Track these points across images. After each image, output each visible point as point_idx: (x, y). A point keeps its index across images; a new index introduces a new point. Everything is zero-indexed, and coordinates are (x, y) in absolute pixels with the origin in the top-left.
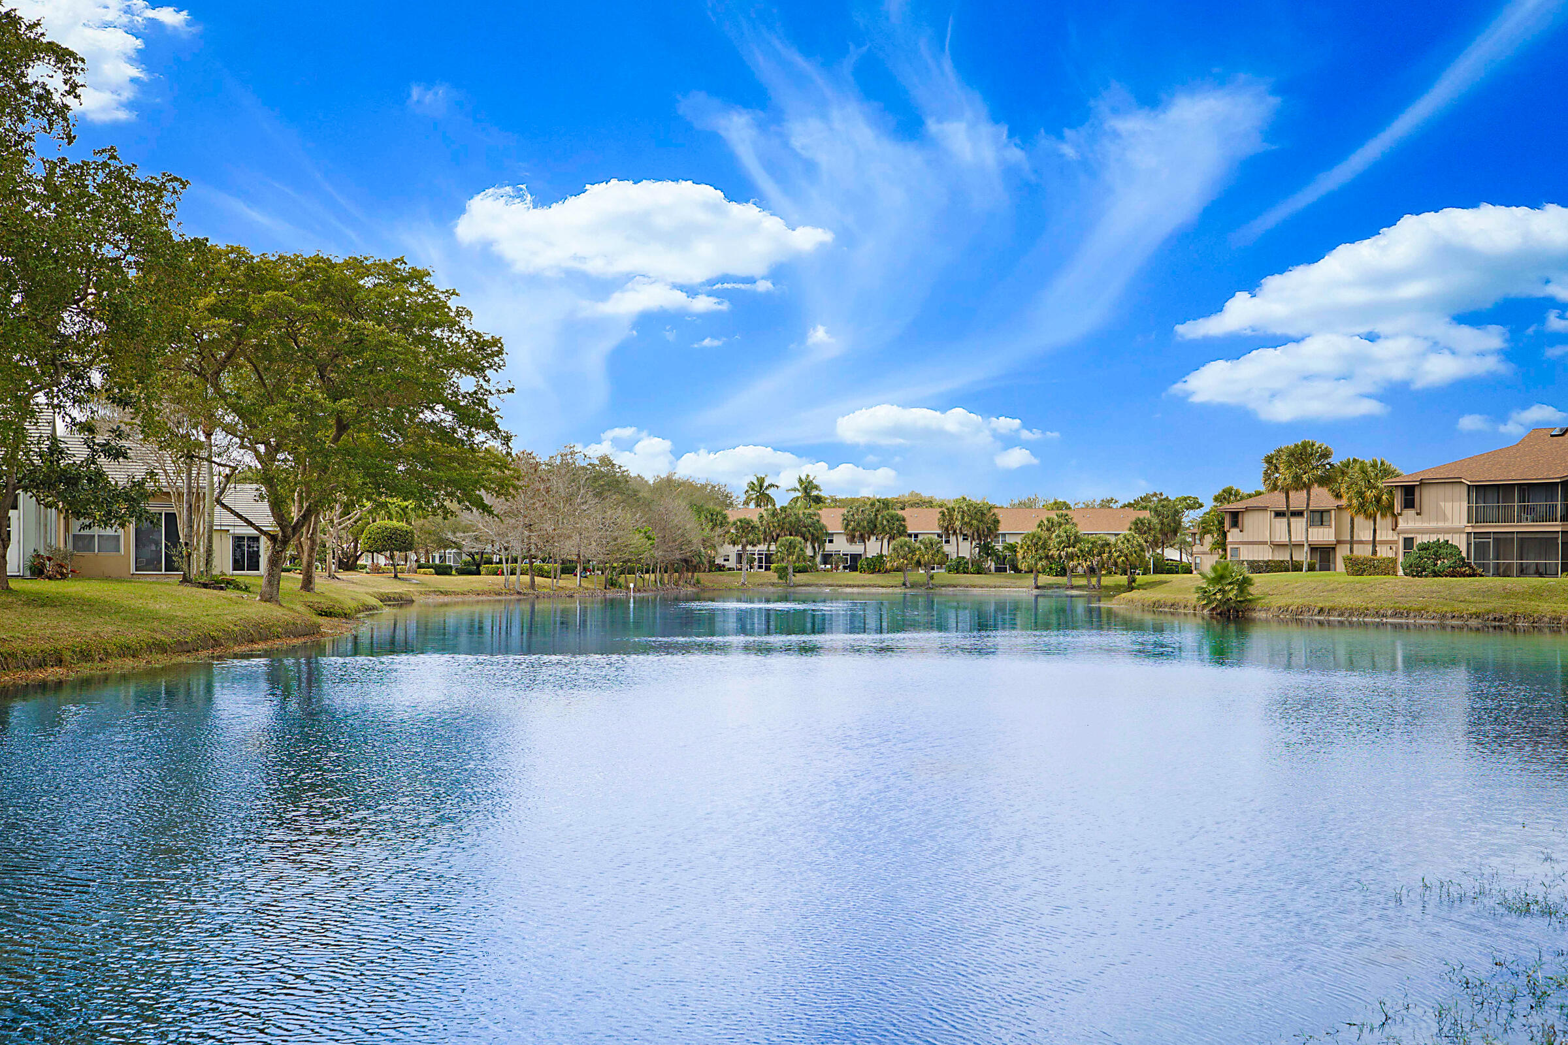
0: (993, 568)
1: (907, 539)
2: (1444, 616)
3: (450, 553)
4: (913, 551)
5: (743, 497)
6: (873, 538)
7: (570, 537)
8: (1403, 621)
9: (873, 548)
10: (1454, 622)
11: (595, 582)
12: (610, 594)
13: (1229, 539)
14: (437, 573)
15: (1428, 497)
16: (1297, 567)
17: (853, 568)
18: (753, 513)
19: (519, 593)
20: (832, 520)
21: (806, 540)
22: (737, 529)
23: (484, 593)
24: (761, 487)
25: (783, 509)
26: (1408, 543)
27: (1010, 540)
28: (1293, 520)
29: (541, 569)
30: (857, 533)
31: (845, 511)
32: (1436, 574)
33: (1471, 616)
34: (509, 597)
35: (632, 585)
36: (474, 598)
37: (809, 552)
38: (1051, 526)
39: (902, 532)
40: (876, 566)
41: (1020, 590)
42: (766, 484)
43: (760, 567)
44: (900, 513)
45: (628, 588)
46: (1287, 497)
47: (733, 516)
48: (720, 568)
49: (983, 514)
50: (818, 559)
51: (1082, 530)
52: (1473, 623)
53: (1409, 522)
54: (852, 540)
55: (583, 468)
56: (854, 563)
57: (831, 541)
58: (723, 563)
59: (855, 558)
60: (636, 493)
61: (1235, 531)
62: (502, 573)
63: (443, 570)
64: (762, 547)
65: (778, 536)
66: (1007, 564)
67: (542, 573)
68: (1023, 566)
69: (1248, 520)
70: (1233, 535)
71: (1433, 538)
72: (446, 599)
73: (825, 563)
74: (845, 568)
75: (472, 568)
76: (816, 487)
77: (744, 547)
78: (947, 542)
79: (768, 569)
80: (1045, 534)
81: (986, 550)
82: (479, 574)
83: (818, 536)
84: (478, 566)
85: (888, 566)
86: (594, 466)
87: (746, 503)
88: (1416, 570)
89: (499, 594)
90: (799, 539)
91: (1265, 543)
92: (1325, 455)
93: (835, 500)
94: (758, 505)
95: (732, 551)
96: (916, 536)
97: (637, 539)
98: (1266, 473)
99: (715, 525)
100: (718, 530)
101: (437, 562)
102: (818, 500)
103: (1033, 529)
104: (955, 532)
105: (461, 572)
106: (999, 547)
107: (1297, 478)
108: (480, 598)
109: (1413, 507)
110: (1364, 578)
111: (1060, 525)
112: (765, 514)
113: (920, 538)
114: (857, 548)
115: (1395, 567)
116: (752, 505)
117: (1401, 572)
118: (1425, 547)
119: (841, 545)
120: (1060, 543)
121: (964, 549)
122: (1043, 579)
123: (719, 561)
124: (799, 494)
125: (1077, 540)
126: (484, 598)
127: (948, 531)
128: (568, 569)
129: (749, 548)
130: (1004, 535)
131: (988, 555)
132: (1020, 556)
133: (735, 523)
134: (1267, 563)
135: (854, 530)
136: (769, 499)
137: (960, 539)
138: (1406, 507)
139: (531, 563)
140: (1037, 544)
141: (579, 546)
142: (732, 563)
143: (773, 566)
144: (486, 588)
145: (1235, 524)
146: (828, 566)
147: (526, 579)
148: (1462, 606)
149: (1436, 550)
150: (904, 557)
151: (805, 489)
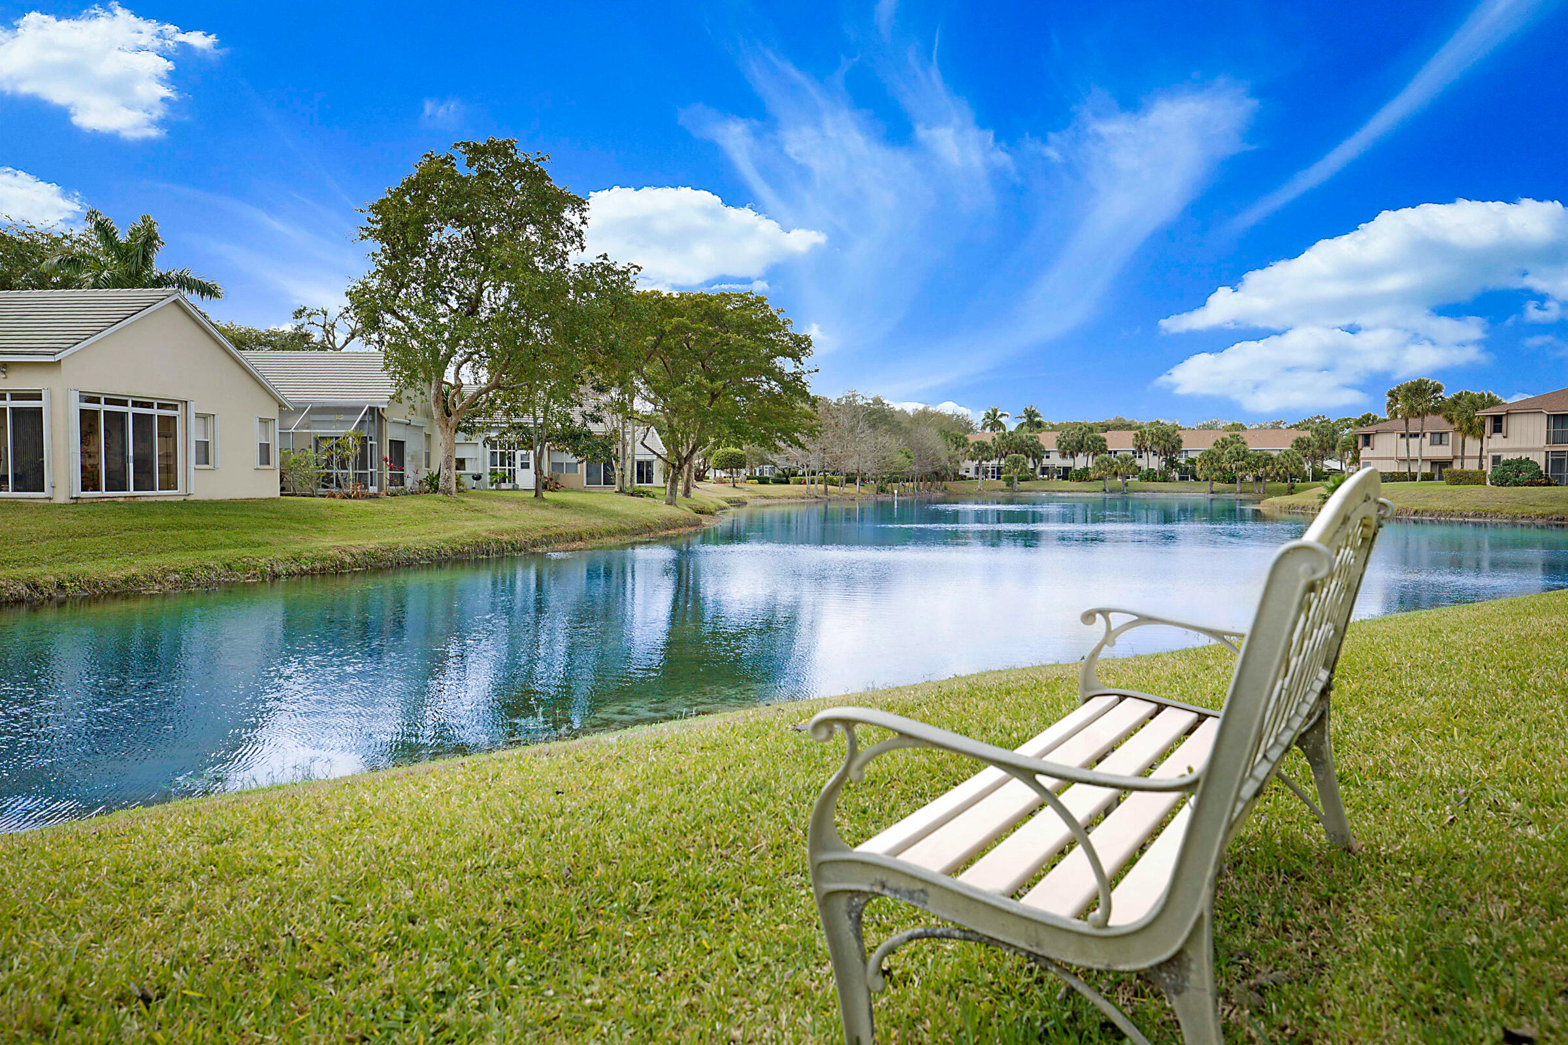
0: (1177, 477)
1: (1107, 455)
2: (1515, 517)
3: (767, 468)
4: (1112, 466)
5: (980, 425)
6: (1081, 455)
7: (852, 457)
8: (1481, 520)
9: (1080, 462)
10: (1523, 521)
11: (869, 489)
12: (881, 498)
13: (1362, 455)
14: (760, 483)
15: (1514, 424)
16: (1414, 478)
17: (1065, 478)
18: (988, 436)
19: (817, 497)
20: (1048, 440)
21: (1028, 457)
22: (975, 449)
23: (793, 497)
24: (995, 415)
25: (1011, 433)
26: (1496, 460)
27: (1191, 455)
28: (1411, 440)
29: (831, 480)
30: (1070, 449)
31: (1058, 434)
32: (1517, 484)
33: (1538, 516)
34: (809, 500)
35: (896, 492)
36: (786, 501)
37: (1031, 465)
38: (1224, 444)
39: (1104, 450)
40: (1083, 476)
41: (1196, 494)
42: (999, 413)
43: (993, 477)
44: (1102, 435)
45: (893, 493)
46: (1407, 423)
47: (972, 439)
48: (963, 478)
49: (1169, 436)
50: (1038, 470)
51: (1251, 448)
52: (1539, 522)
53: (1495, 443)
54: (1064, 456)
55: (862, 406)
56: (1065, 474)
57: (1048, 457)
58: (965, 474)
59: (1067, 470)
60: (899, 423)
61: (1367, 449)
62: (805, 483)
63: (763, 481)
64: (995, 462)
65: (1006, 453)
66: (1188, 474)
67: (832, 483)
68: (1200, 475)
69: (1378, 441)
70: (1365, 452)
71: (1516, 456)
72: (768, 502)
73: (1043, 474)
74: (1059, 477)
75: (783, 479)
76: (1037, 415)
77: (980, 462)
78: (1140, 457)
79: (998, 478)
80: (1218, 452)
81: (1172, 464)
82: (788, 482)
83: (1037, 453)
84: (787, 477)
85: (1092, 476)
86: (869, 404)
87: (984, 428)
88: (1501, 481)
89: (803, 498)
90: (1023, 456)
91: (1392, 458)
92: (1438, 389)
93: (1052, 426)
94: (992, 429)
95: (972, 465)
96: (1115, 452)
97: (900, 458)
98: (1389, 405)
99: (959, 446)
100: (961, 450)
101: (758, 474)
102: (1039, 425)
103: (1210, 447)
104: (1146, 450)
105: (776, 482)
106: (1182, 461)
107: (1412, 408)
108: (790, 501)
109: (1500, 431)
110: (1461, 486)
111: (1232, 443)
112: (996, 437)
113: (1118, 454)
114: (1068, 462)
115: (1485, 479)
116: (988, 430)
117: (1488, 483)
118: (1508, 463)
119: (1055, 460)
120: (1231, 458)
121: (1154, 463)
122: (1217, 486)
123: (962, 472)
124: (1025, 420)
125: (1246, 454)
126: (793, 501)
127: (1140, 449)
128: (850, 480)
129: (984, 462)
130: (1187, 451)
131: (1173, 467)
132: (1198, 468)
133: (973, 445)
134: (1392, 474)
135: (1065, 448)
136: (1001, 425)
137: (1151, 454)
138: (1495, 432)
139: (825, 476)
140: (1211, 458)
141: (858, 463)
142: (972, 474)
143: (1002, 476)
144: (795, 494)
145: (1367, 444)
146: (1046, 476)
147: (822, 487)
148: (1531, 508)
149: (1519, 465)
150: (1105, 469)
151: (1029, 416)
